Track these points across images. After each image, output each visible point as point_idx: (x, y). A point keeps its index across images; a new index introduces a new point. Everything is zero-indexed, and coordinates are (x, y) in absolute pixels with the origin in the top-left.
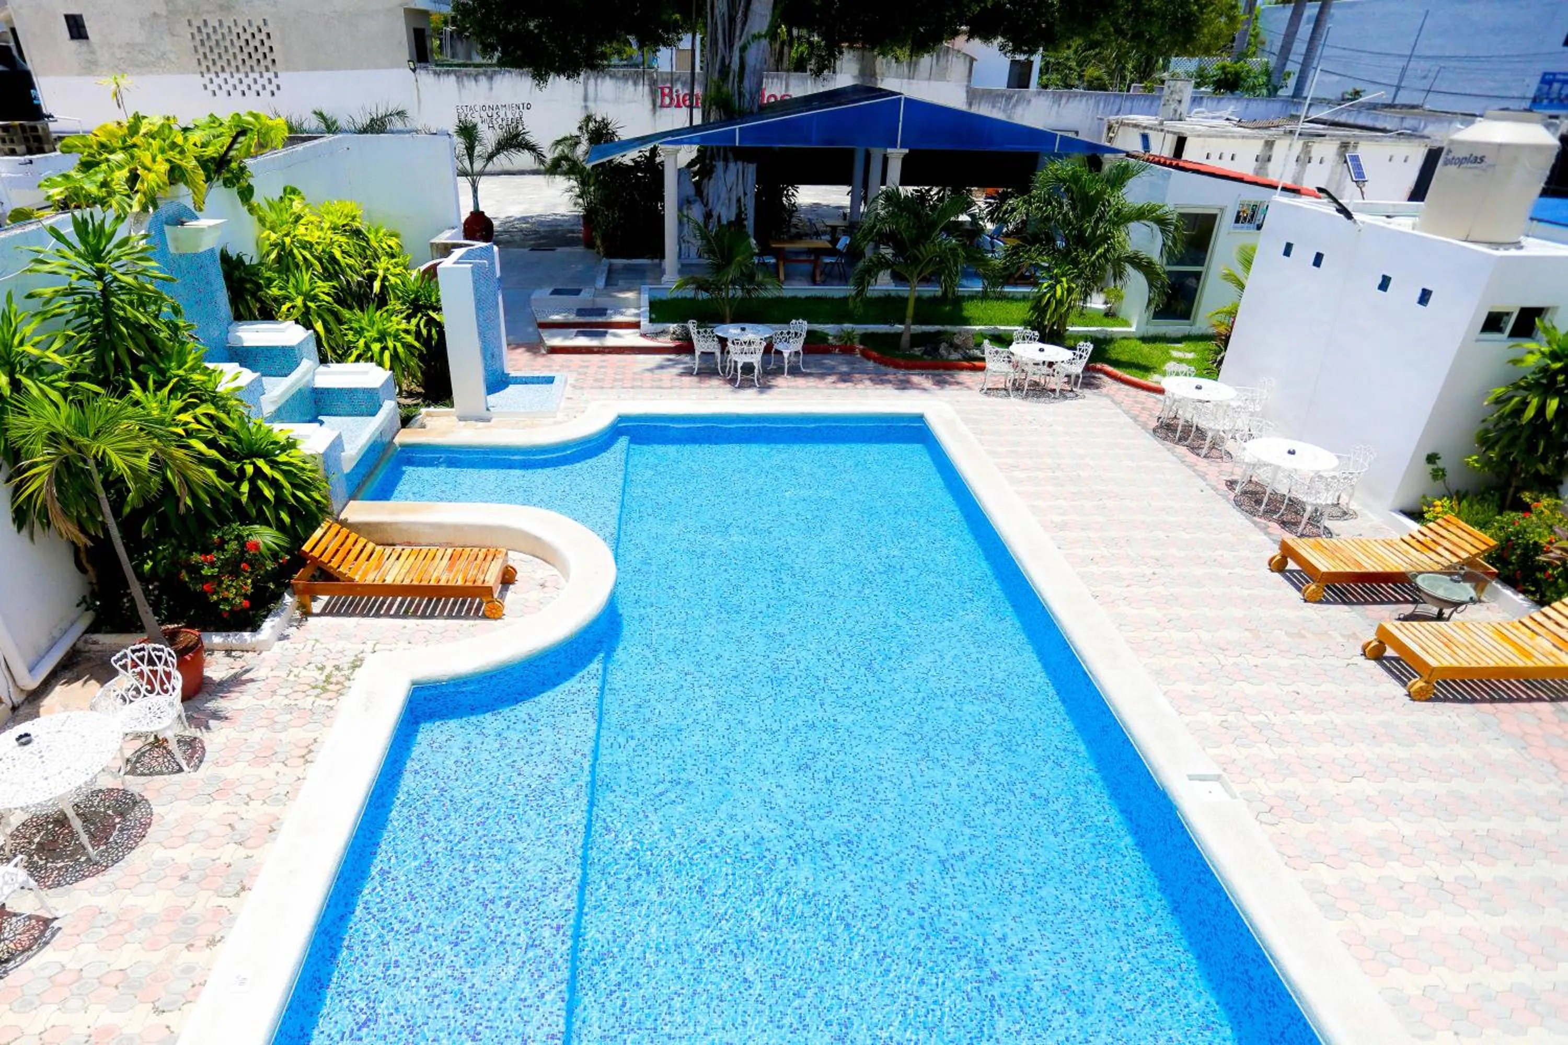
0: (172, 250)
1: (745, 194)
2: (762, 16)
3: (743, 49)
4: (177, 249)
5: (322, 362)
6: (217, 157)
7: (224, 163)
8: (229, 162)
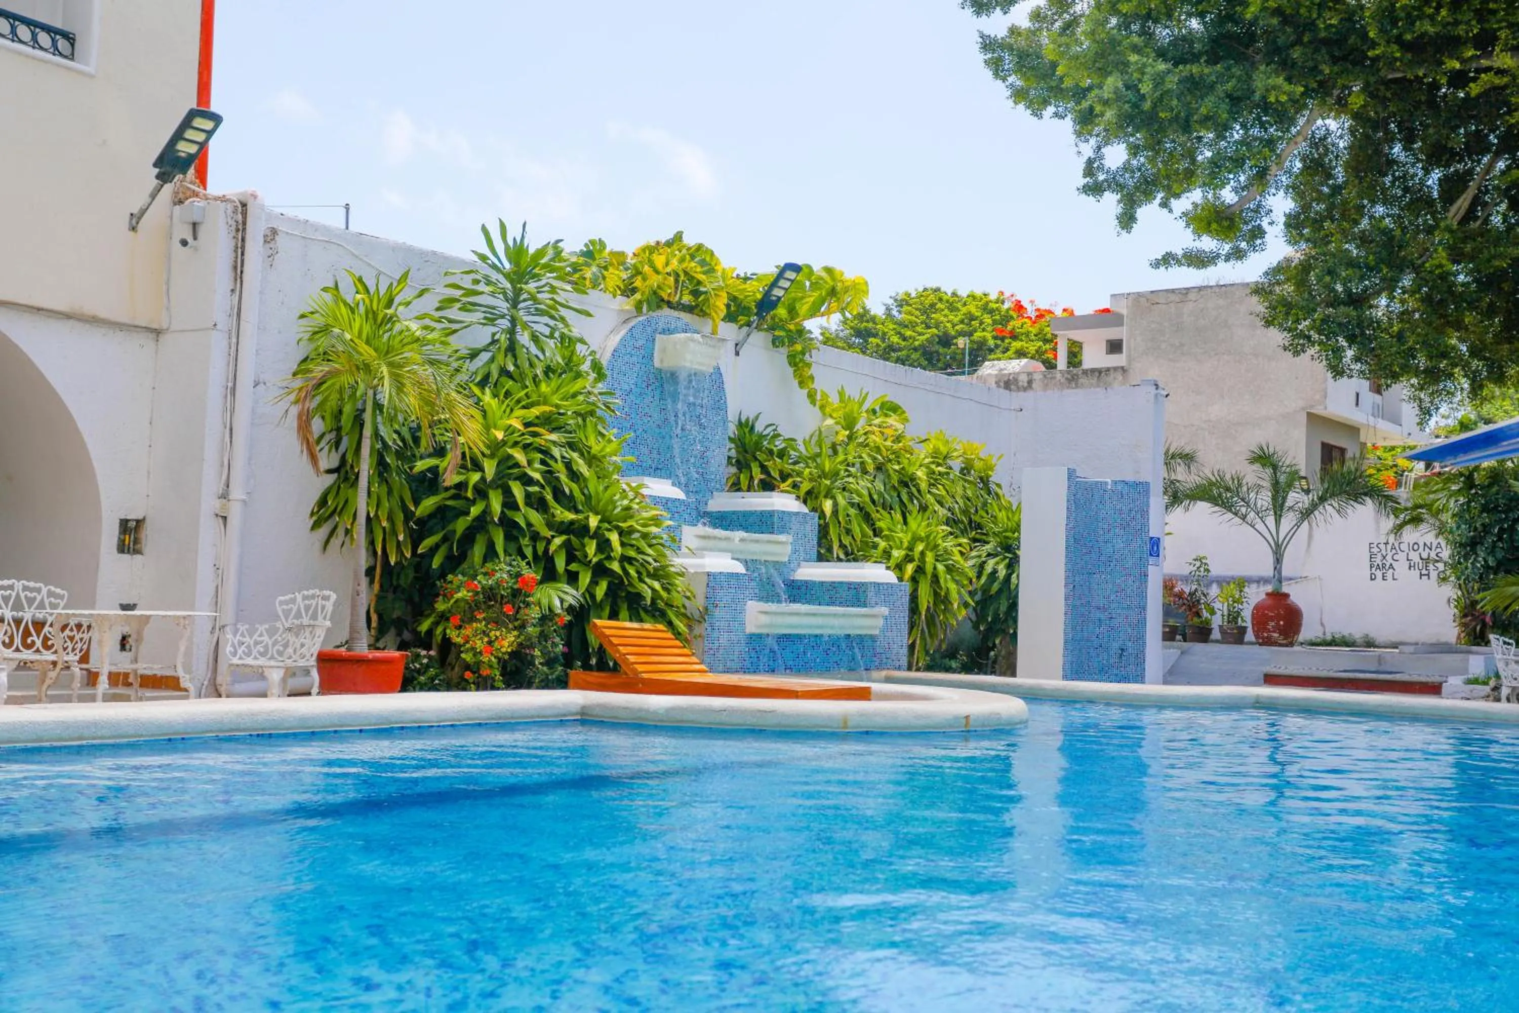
0: (657, 364)
5: (821, 558)
6: (759, 296)
7: (766, 304)
8: (774, 305)
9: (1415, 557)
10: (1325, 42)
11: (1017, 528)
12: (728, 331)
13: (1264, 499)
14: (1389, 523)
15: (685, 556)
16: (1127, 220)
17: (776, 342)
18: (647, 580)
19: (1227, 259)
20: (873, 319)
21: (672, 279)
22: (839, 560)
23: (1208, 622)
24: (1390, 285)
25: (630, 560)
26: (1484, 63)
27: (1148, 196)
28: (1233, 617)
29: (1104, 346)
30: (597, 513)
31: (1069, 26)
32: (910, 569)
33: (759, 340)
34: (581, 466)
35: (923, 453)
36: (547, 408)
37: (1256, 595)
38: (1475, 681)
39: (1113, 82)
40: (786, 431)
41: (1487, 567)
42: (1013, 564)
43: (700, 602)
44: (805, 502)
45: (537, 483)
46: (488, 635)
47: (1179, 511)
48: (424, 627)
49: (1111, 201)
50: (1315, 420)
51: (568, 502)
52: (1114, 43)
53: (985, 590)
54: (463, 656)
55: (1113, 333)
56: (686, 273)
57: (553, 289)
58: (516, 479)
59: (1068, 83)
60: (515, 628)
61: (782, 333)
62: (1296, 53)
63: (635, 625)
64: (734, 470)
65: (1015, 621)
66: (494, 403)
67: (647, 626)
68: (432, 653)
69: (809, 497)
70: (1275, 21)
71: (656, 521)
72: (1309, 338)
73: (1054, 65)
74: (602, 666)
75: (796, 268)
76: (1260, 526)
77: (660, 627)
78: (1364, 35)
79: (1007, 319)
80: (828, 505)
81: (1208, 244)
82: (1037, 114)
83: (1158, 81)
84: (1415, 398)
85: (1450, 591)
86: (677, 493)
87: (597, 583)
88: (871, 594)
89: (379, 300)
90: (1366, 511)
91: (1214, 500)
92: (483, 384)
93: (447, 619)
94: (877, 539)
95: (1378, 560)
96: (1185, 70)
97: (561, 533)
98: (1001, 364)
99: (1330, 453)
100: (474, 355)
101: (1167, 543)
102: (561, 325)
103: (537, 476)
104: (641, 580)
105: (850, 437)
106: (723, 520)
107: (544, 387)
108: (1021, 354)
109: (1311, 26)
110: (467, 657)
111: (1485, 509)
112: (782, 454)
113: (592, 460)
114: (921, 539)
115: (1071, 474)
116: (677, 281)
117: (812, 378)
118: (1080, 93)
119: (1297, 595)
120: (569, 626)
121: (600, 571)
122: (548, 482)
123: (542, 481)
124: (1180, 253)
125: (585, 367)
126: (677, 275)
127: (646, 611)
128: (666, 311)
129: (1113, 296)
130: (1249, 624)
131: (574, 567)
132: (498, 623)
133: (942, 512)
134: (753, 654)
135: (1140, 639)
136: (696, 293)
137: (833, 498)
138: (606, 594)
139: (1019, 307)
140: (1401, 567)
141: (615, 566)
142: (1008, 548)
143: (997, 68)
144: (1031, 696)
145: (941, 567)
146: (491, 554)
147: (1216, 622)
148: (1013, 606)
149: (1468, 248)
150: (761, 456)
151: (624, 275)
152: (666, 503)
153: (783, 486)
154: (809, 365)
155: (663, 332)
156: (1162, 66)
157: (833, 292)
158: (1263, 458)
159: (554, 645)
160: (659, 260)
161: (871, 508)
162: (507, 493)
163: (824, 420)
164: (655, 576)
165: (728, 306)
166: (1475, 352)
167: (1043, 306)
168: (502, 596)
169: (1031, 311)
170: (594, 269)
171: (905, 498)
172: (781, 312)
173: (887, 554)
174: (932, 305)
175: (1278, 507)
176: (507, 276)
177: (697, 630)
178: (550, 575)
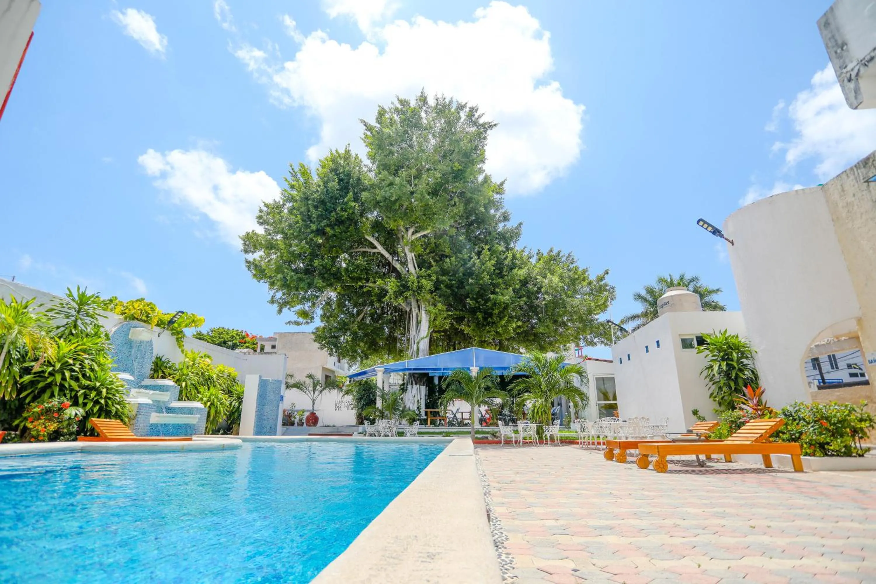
0: (130, 337)
1: (421, 399)
2: (424, 331)
3: (418, 343)
4: (132, 336)
5: (179, 400)
6: (169, 320)
7: (171, 322)
8: (174, 323)
9: (346, 404)
10: (332, 274)
11: (243, 393)
12: (158, 329)
13: (311, 388)
14: (341, 394)
15: (131, 398)
16: (280, 311)
17: (173, 334)
18: (115, 405)
19: (305, 324)
20: (203, 335)
21: (139, 311)
22: (185, 400)
23: (294, 421)
24: (344, 334)
25: (110, 398)
26: (367, 284)
27: (286, 306)
28: (301, 420)
29: (270, 347)
30: (99, 382)
31: (269, 261)
32: (209, 404)
33: (168, 333)
34: (96, 367)
35: (216, 371)
36: (85, 347)
37: (307, 414)
38: (360, 433)
39: (280, 276)
40: (172, 361)
41: (363, 405)
42: (240, 403)
43: (134, 413)
44: (176, 383)
45: (77, 372)
46: (45, 425)
47: (288, 390)
48: (16, 422)
49: (276, 306)
50: (324, 369)
51: (89, 379)
52: (281, 266)
53: (232, 411)
54: (32, 432)
55: (273, 343)
56: (145, 310)
57: (94, 309)
58: (68, 370)
59: (268, 275)
60: (58, 422)
61: (175, 332)
62: (326, 275)
63: (108, 420)
64: (152, 372)
65: (240, 420)
66: (64, 344)
67: (113, 420)
68: (17, 433)
69: (178, 381)
70: (321, 267)
71: (122, 386)
72: (325, 345)
73: (265, 270)
74: (92, 434)
75: (183, 313)
76: (309, 394)
77: (118, 421)
78: (341, 274)
79: (243, 338)
80: (184, 384)
81: (301, 320)
82: (259, 281)
83: (291, 277)
84: (348, 363)
85: (354, 412)
86: (131, 378)
87: (95, 406)
88: (195, 412)
89: (21, 306)
90: (335, 391)
91: (298, 388)
92: (60, 338)
93: (27, 420)
94: (199, 395)
95: (337, 405)
96: (299, 275)
97: (83, 389)
98: (241, 350)
99: (327, 377)
100: (58, 328)
101: (285, 399)
102: (95, 321)
103: (77, 369)
104: (113, 405)
105: (193, 364)
106: (146, 387)
107: (85, 340)
108: (247, 347)
109: (329, 270)
110: (34, 433)
111: (364, 390)
112: (170, 368)
113: (99, 365)
114: (213, 395)
115: (260, 377)
116: (141, 312)
117: (183, 345)
118: (270, 277)
119: (318, 414)
120: (80, 421)
121: (97, 402)
122: (81, 371)
123: (78, 371)
124: (293, 321)
125: (103, 336)
126: (142, 310)
127: (113, 416)
128: (136, 321)
129: (275, 333)
130: (305, 421)
131: (86, 401)
132: (50, 420)
133: (220, 388)
134: (152, 430)
135: (276, 425)
136: (147, 317)
137: (186, 382)
138: (98, 410)
139: (248, 335)
140: (343, 407)
141: (102, 401)
142: (239, 398)
143: (249, 268)
144: (244, 440)
145: (219, 403)
146: (52, 396)
147: (296, 421)
148: (240, 415)
149: (362, 327)
150: (162, 368)
151: (123, 309)
152: (126, 380)
153: (169, 378)
154: (183, 342)
155: (134, 327)
156: (293, 274)
157: (193, 321)
158: (310, 376)
159: (73, 428)
160: (136, 305)
161: (197, 385)
162: (63, 374)
163: (185, 359)
164: (119, 404)
165: (158, 322)
166: (362, 352)
167: (254, 335)
168: (54, 410)
169: (250, 336)
170: (112, 305)
171: (209, 383)
172: (176, 325)
173: (201, 400)
174: (222, 332)
175: (314, 390)
176: (77, 303)
177: (132, 422)
178: (76, 403)
